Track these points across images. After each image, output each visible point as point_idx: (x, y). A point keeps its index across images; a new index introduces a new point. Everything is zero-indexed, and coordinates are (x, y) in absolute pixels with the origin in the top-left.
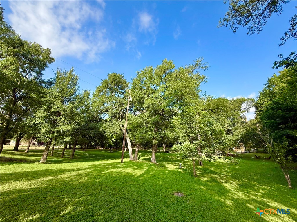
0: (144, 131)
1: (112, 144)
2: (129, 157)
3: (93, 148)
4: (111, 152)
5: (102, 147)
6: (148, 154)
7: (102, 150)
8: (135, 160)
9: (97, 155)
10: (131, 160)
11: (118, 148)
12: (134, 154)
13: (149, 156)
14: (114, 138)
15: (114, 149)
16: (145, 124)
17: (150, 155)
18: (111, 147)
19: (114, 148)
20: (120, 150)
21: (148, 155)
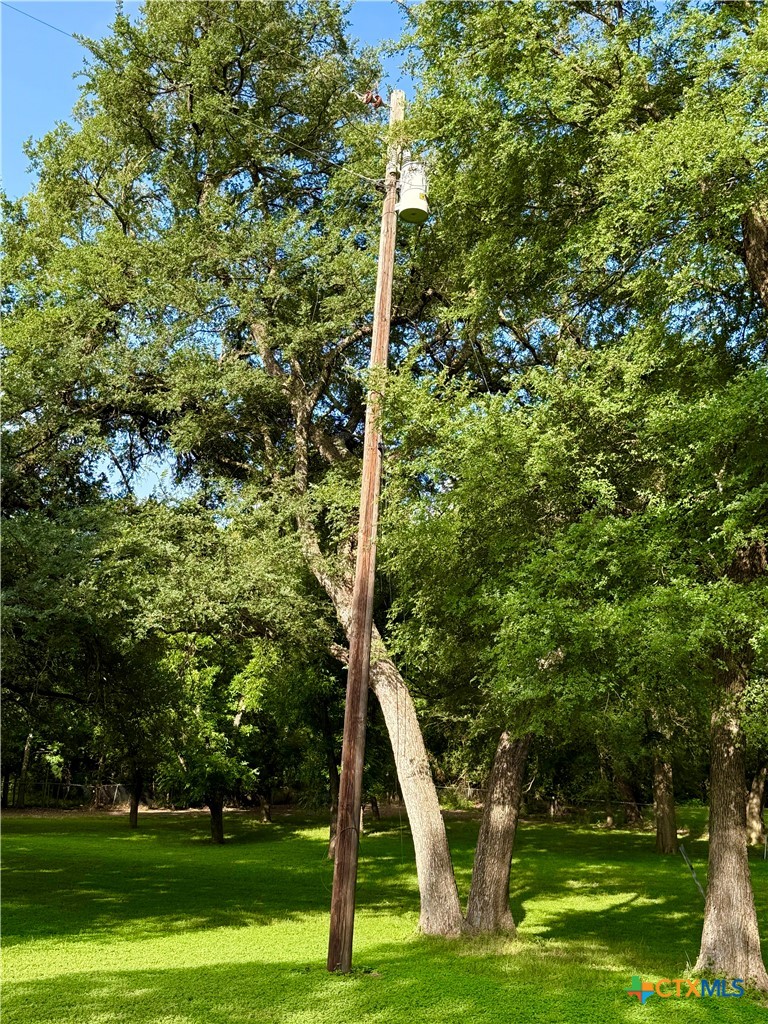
0: (602, 565)
1: (220, 758)
2: (408, 901)
3: (55, 807)
4: (222, 842)
5: (139, 791)
6: (593, 868)
7: (134, 823)
8: (484, 941)
9: (78, 871)
10: (436, 928)
11: (287, 801)
12: (464, 861)
13: (611, 890)
14: (242, 705)
15: (247, 816)
16: (605, 488)
17: (609, 875)
18: (217, 789)
19: (246, 804)
20: (304, 825)
21: (589, 877)
